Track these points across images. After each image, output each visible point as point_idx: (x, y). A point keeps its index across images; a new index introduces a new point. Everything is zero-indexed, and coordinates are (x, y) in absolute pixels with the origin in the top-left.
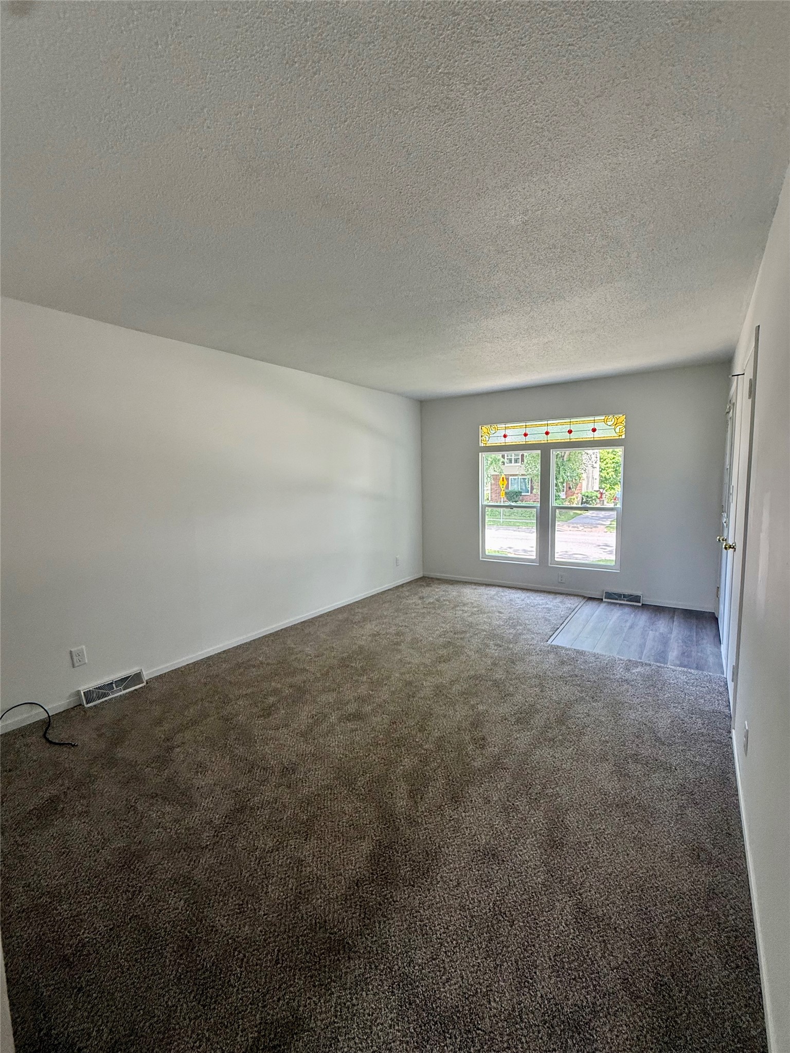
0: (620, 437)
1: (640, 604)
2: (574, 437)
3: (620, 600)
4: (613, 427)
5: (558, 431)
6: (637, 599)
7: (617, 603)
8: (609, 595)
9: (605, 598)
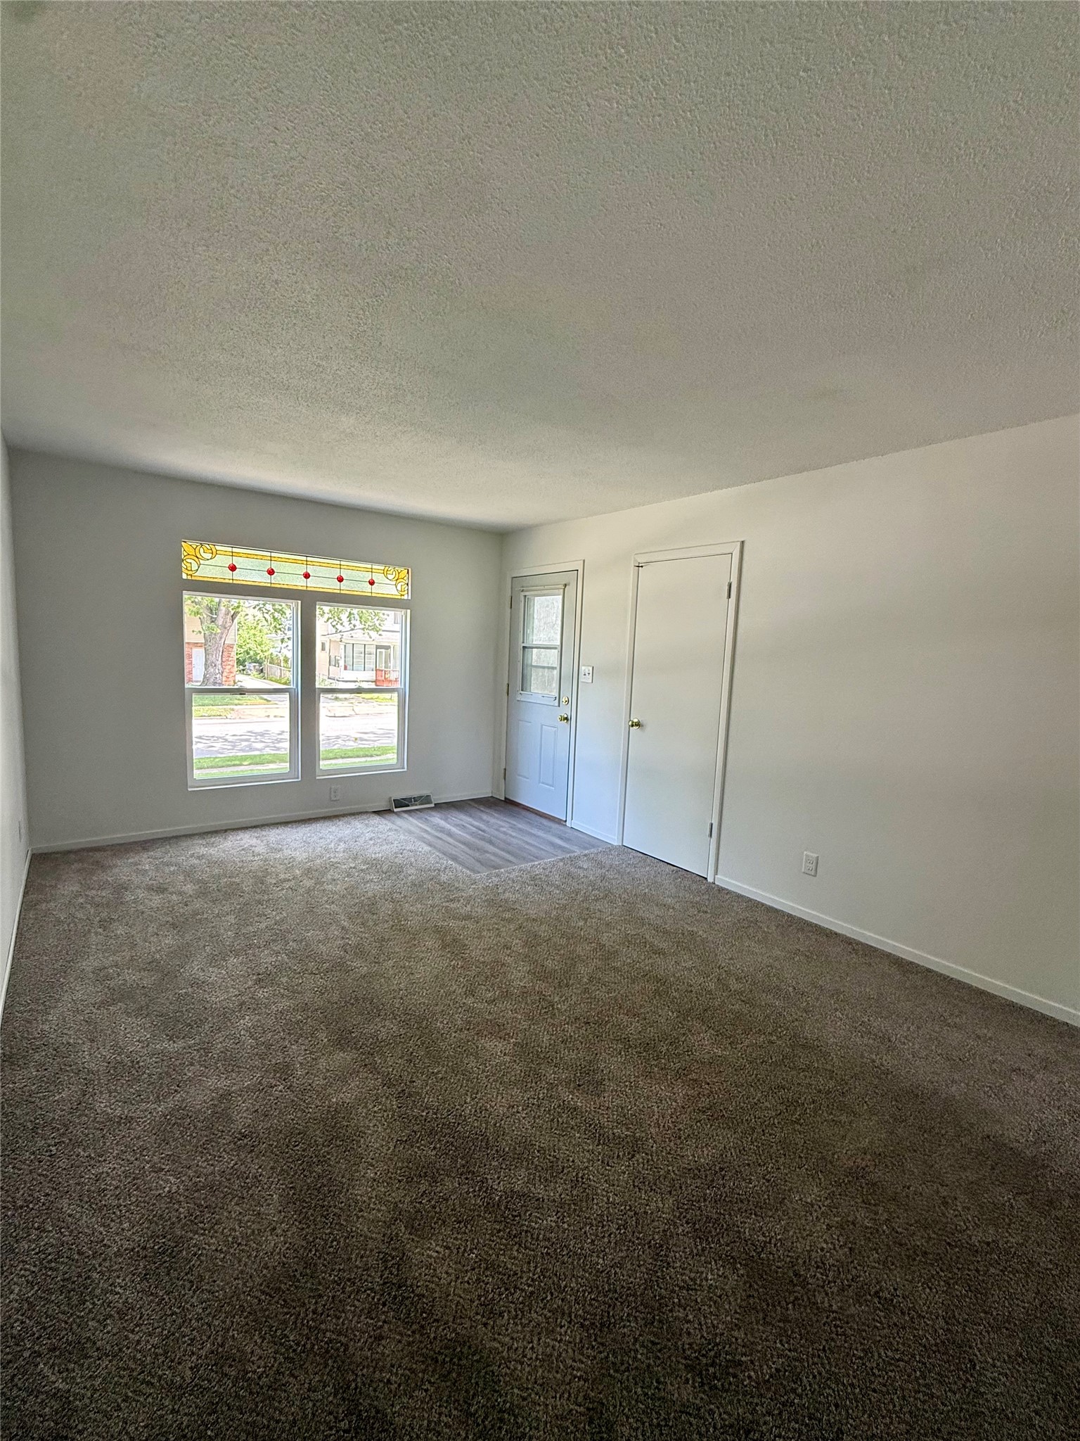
0: (402, 597)
1: (433, 805)
2: (345, 588)
3: (412, 805)
4: (394, 583)
5: (323, 576)
6: (426, 799)
7: (417, 810)
8: (400, 803)
9: (396, 807)
